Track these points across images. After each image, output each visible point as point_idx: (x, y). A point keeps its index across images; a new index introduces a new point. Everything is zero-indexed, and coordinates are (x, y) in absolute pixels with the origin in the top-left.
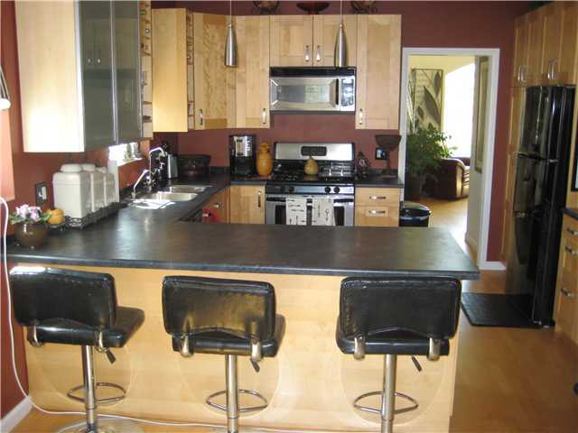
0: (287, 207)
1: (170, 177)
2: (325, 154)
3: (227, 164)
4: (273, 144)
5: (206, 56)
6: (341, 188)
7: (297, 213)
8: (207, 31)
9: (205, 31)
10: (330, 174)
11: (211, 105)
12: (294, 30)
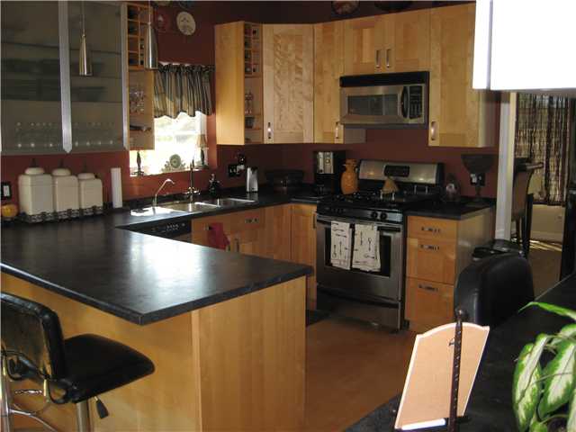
0: (332, 231)
1: (248, 190)
2: (407, 175)
3: (312, 181)
4: (358, 161)
5: (278, 67)
6: (388, 214)
7: (341, 238)
8: (280, 41)
9: (276, 41)
10: (393, 198)
11: (283, 118)
12: (367, 32)
